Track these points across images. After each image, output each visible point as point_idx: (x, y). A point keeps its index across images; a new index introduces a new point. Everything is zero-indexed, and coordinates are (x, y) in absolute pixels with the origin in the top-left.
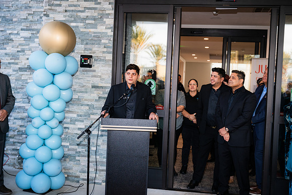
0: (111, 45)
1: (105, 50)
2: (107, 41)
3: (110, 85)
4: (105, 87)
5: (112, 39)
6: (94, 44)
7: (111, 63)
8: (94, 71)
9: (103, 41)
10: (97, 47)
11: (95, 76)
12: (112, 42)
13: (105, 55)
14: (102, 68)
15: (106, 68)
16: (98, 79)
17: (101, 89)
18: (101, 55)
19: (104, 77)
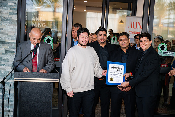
0: (16, 7)
1: (11, 11)
2: (12, 4)
3: (15, 41)
4: (12, 43)
5: (17, 3)
6: (1, 6)
7: (16, 23)
8: (2, 29)
9: (9, 4)
10: (4, 9)
11: (2, 33)
12: (17, 5)
13: (11, 16)
14: (8, 27)
15: (12, 27)
16: (5, 35)
17: (8, 44)
18: (7, 15)
19: (10, 34)
